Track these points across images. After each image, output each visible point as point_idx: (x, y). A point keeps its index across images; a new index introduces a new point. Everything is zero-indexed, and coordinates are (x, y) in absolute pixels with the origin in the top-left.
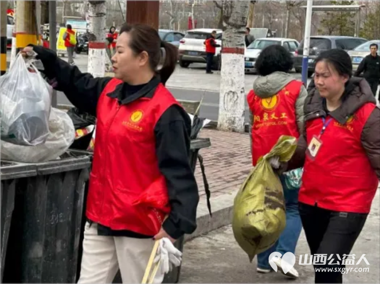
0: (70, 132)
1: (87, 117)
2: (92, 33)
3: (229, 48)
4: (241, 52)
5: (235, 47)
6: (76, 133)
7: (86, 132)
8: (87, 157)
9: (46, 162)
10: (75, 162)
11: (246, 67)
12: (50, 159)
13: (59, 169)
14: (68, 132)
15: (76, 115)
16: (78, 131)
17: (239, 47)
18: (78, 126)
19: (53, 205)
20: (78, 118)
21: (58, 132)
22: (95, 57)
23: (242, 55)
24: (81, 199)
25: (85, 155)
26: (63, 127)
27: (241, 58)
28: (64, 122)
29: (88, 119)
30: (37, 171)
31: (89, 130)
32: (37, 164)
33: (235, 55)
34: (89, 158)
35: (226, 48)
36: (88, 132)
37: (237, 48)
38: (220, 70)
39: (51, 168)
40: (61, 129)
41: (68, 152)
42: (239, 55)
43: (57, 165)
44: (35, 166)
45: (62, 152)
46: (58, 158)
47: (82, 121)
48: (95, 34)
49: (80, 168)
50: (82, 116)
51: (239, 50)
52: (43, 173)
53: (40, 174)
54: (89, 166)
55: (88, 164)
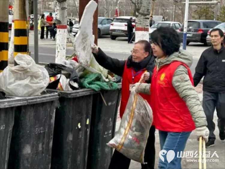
0: (47, 79)
1: (56, 70)
2: (59, 19)
3: (139, 28)
4: (147, 30)
5: (143, 27)
6: (50, 79)
8: (56, 93)
9: (33, 96)
10: (50, 96)
12: (35, 95)
13: (39, 101)
14: (45, 79)
15: (49, 68)
17: (146, 27)
18: (51, 75)
19: (37, 122)
20: (51, 70)
21: (39, 79)
22: (60, 34)
23: (147, 32)
24: (53, 119)
26: (42, 75)
27: (147, 33)
28: (43, 73)
30: (27, 102)
31: (57, 77)
32: (27, 98)
33: (143, 32)
34: (58, 94)
35: (138, 28)
36: (57, 79)
37: (145, 28)
39: (35, 100)
40: (41, 77)
41: (45, 91)
43: (39, 98)
44: (26, 99)
45: (41, 91)
46: (40, 94)
47: (53, 72)
48: (60, 20)
49: (52, 100)
50: (53, 69)
51: (146, 29)
52: (31, 104)
53: (29, 104)
54: (58, 99)
55: (57, 98)
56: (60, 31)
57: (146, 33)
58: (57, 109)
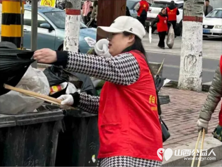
0: (45, 88)
1: (61, 75)
3: (189, 17)
4: (200, 20)
5: (195, 16)
6: (51, 89)
7: (61, 88)
8: (61, 110)
9: (25, 114)
10: (50, 114)
11: (204, 33)
12: (28, 112)
13: (35, 121)
14: (44, 88)
15: (51, 73)
16: (53, 87)
17: (199, 16)
18: (54, 83)
19: (30, 152)
20: (54, 75)
21: (35, 89)
22: (71, 23)
23: (201, 23)
24: (55, 148)
25: (59, 109)
26: (39, 84)
27: (201, 25)
28: (39, 79)
29: (62, 77)
30: (16, 122)
31: (63, 86)
32: (16, 116)
33: (194, 23)
34: (62, 112)
35: (187, 17)
36: (62, 89)
37: (197, 17)
38: (181, 36)
39: (29, 120)
40: (38, 86)
41: (44, 106)
42: (198, 23)
43: (34, 117)
44: (14, 117)
45: (38, 105)
46: (35, 111)
47: (57, 79)
48: (71, 2)
49: (53, 120)
50: (57, 75)
51: (198, 19)
52: (22, 124)
53: (18, 124)
54: (62, 118)
55: (62, 116)
56: (70, 18)
57: (199, 24)
58: (60, 133)
